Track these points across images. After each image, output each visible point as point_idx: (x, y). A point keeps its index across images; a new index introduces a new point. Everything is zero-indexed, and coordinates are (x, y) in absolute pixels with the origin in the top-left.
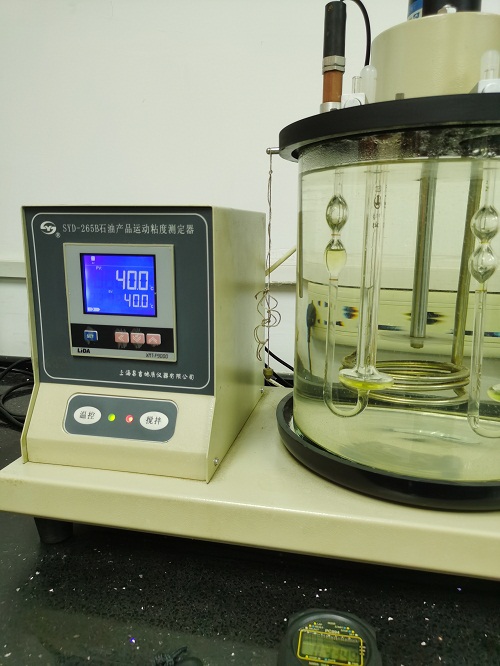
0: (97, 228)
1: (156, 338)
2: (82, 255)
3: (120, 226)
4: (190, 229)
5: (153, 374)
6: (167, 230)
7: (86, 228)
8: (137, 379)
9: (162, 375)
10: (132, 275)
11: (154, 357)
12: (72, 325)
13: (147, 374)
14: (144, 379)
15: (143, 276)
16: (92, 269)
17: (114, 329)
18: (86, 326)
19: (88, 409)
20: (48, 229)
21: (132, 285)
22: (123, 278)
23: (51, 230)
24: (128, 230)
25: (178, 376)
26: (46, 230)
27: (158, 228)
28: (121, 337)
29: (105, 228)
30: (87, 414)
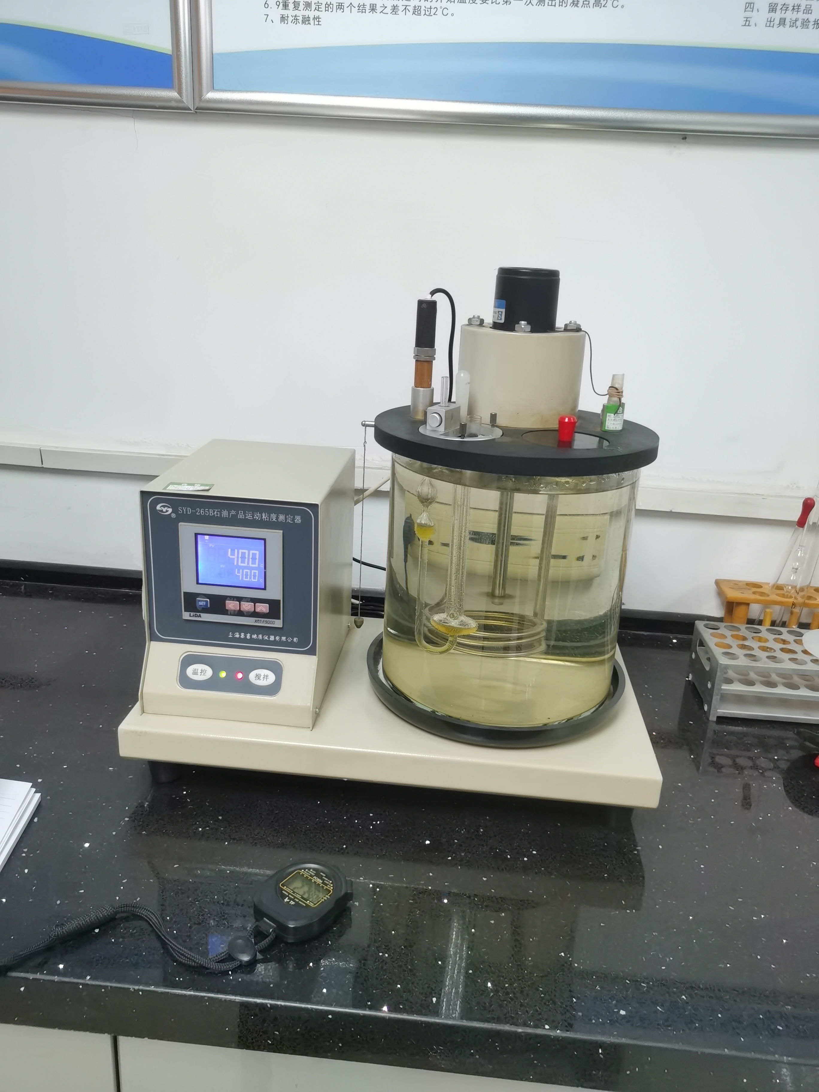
0: (211, 513)
1: (265, 607)
2: (196, 535)
3: (233, 512)
4: (298, 519)
5: (260, 636)
6: (277, 518)
7: (201, 512)
8: (245, 640)
9: (269, 638)
10: (243, 554)
11: (262, 623)
12: (184, 593)
13: (255, 636)
14: (252, 641)
15: (254, 555)
16: (205, 546)
17: (224, 598)
18: (198, 595)
19: (199, 667)
20: (164, 510)
21: (243, 562)
22: (235, 556)
23: (167, 511)
24: (241, 516)
25: (284, 638)
26: (162, 511)
27: (269, 517)
28: (231, 605)
29: (219, 513)
30: (199, 671)
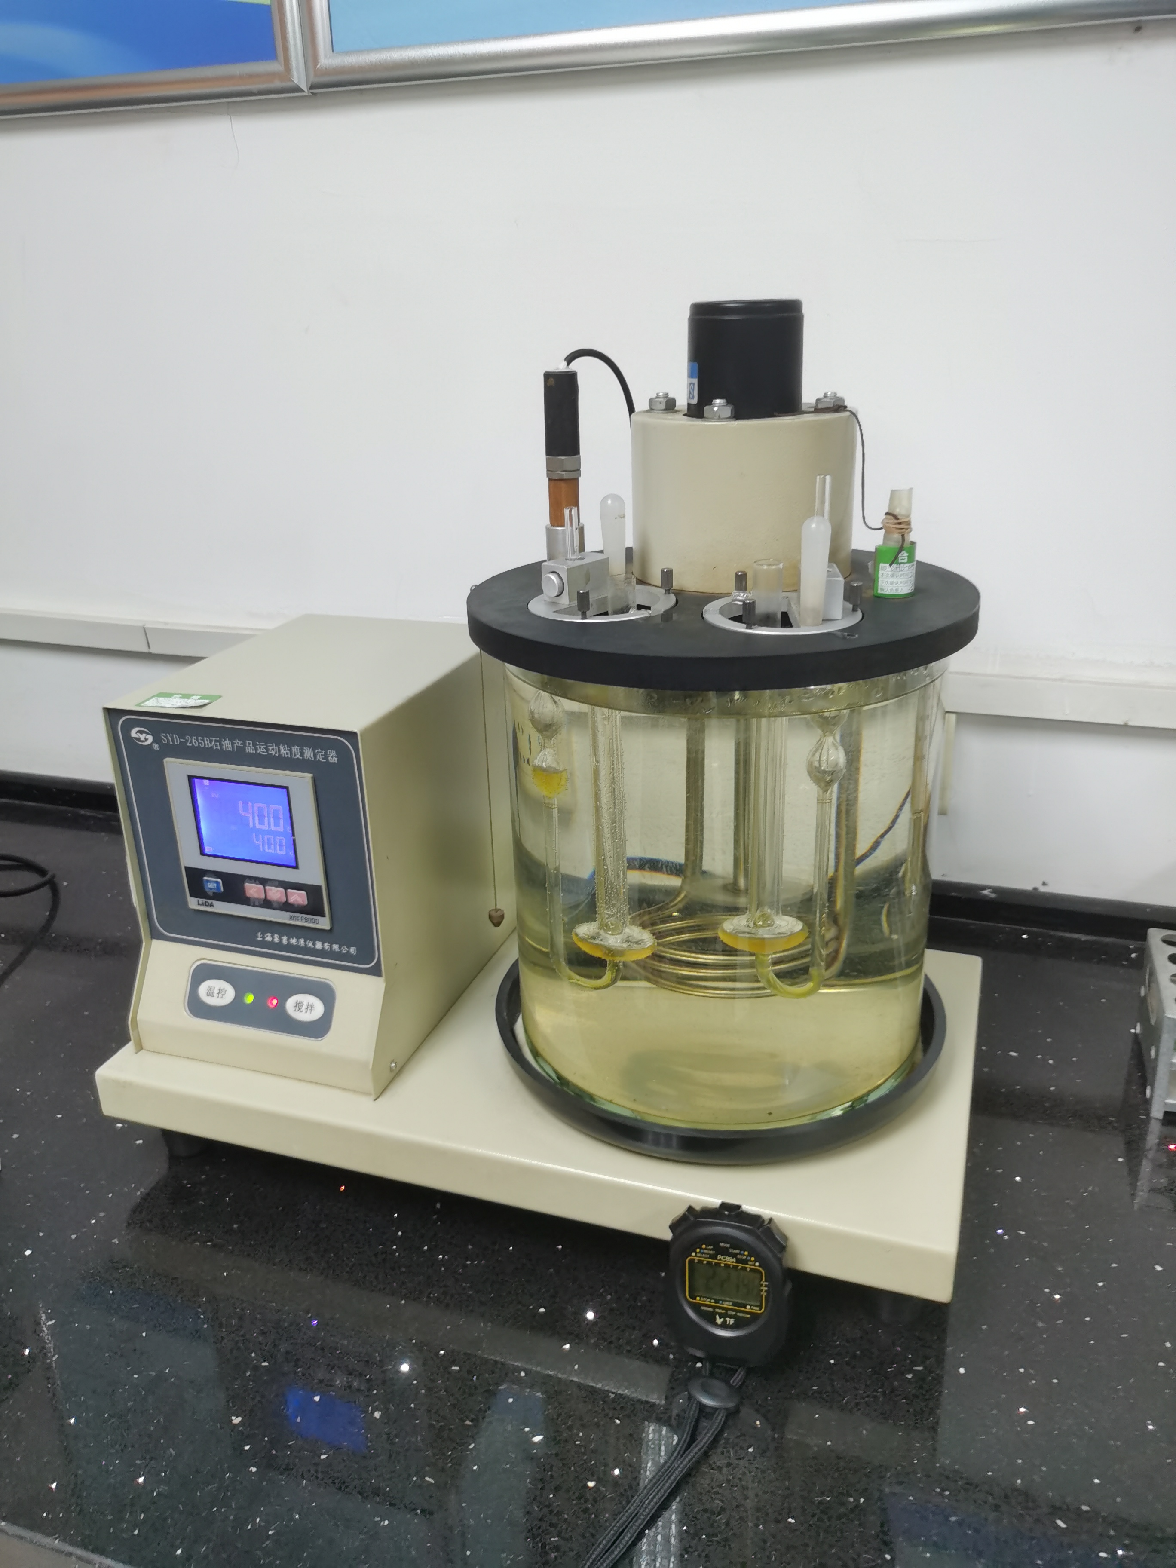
0: (208, 743)
1: (301, 896)
2: (191, 779)
3: (238, 743)
4: (333, 757)
5: (302, 942)
6: (302, 754)
7: (193, 741)
8: (279, 946)
9: (314, 944)
10: (260, 810)
13: (293, 941)
14: (289, 948)
15: (276, 812)
16: (206, 798)
17: (242, 879)
18: (205, 872)
19: (216, 984)
20: (142, 737)
21: (262, 823)
22: (249, 813)
23: (146, 740)
24: (250, 749)
25: (336, 947)
26: (139, 739)
27: (290, 750)
28: (253, 890)
29: (218, 743)
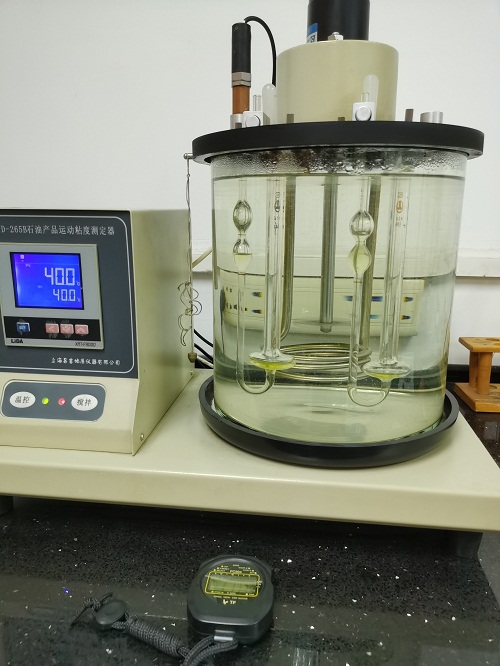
0: (25, 229)
1: (84, 328)
2: (12, 254)
3: (46, 228)
4: (111, 231)
5: (83, 361)
6: (90, 231)
7: (15, 229)
8: (68, 366)
9: (91, 361)
10: (60, 272)
11: (83, 345)
12: (5, 317)
13: (77, 361)
14: (75, 366)
15: (70, 272)
16: (22, 267)
17: (44, 321)
18: (18, 319)
19: (22, 394)
21: (60, 281)
22: (51, 275)
24: (54, 231)
25: (106, 362)
27: (82, 229)
28: (51, 328)
29: (33, 229)
30: (22, 399)
